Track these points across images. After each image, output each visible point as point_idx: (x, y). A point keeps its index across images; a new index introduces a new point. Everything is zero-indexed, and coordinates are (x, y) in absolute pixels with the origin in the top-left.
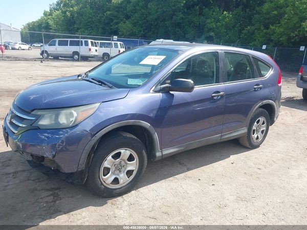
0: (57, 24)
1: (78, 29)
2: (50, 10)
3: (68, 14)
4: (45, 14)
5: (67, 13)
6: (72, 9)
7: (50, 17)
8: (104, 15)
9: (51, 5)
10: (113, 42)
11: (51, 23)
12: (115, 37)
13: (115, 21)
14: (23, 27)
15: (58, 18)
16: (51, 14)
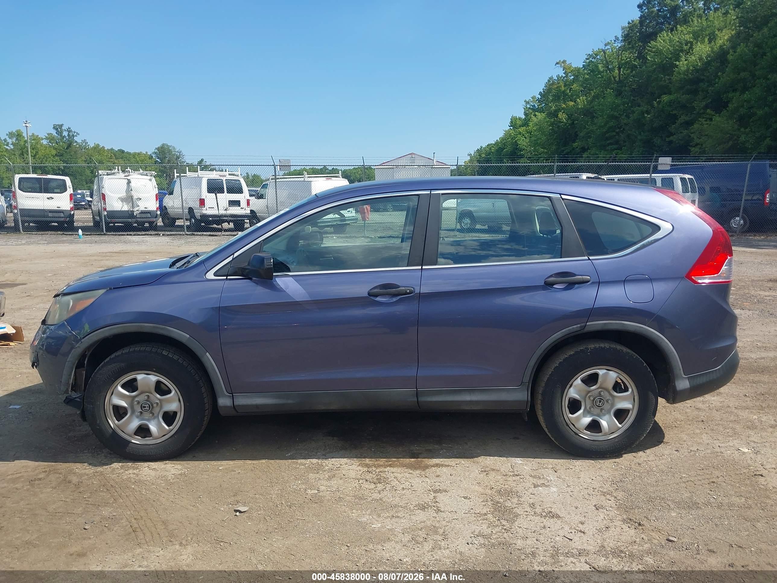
0: (535, 144)
1: (584, 150)
2: (526, 114)
3: (562, 116)
4: (514, 123)
5: (560, 115)
6: (572, 103)
7: (522, 130)
8: (653, 106)
9: (527, 103)
10: (658, 177)
11: (523, 142)
12: (665, 161)
13: (683, 118)
14: (469, 158)
15: (540, 129)
16: (525, 123)
